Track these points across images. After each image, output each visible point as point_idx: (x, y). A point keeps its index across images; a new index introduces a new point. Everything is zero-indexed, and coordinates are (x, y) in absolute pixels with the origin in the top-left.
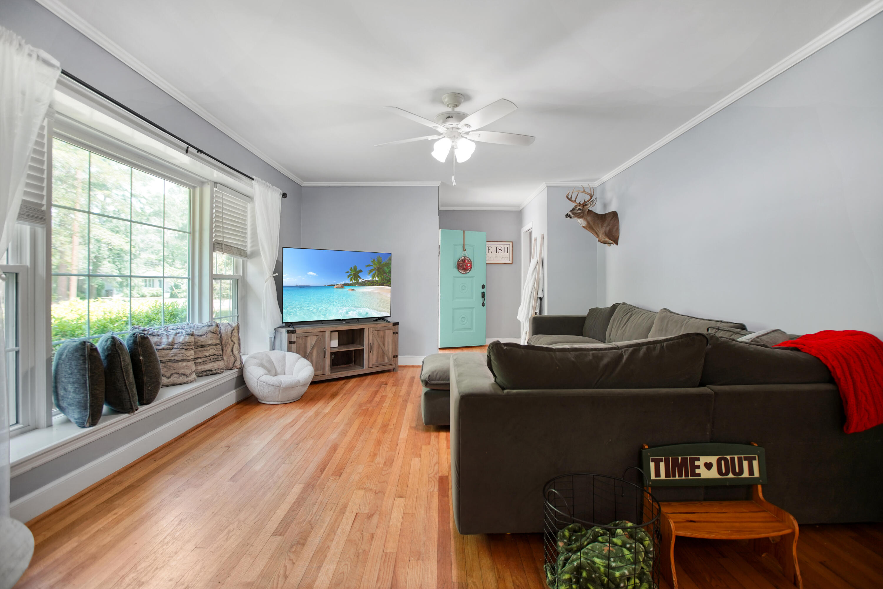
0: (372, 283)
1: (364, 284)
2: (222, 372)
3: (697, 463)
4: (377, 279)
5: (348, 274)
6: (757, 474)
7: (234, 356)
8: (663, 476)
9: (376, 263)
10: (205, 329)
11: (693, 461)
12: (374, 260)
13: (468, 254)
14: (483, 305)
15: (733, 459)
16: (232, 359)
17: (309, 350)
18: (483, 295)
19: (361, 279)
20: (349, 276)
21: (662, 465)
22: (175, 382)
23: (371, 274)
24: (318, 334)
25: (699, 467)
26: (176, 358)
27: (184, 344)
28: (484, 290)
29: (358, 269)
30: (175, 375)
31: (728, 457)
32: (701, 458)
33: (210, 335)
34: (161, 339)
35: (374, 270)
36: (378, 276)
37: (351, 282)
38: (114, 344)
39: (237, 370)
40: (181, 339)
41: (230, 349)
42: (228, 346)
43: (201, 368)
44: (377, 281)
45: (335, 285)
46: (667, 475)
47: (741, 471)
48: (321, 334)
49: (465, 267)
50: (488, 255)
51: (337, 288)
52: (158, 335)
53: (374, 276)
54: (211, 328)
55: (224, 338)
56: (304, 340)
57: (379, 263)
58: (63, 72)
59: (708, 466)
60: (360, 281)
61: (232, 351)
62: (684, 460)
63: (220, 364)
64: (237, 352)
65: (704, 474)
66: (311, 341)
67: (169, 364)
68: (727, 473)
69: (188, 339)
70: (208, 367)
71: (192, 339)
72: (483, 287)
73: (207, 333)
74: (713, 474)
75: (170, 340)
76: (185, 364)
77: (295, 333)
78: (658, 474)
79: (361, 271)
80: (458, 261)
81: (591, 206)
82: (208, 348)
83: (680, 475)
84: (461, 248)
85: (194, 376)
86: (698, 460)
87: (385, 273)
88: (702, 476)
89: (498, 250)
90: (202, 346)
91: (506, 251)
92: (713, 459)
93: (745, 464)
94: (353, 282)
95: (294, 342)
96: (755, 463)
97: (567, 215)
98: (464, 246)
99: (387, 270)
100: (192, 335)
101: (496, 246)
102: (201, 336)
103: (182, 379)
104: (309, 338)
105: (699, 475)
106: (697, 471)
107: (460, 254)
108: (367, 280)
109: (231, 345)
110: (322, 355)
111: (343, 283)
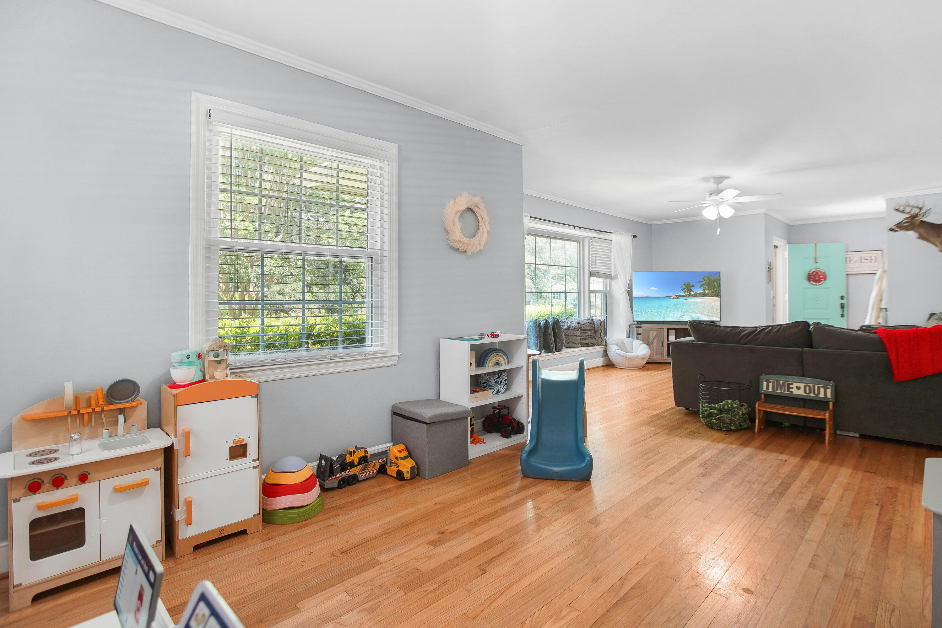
0: (703, 295)
1: (696, 295)
2: (594, 346)
3: (791, 386)
4: (707, 291)
5: (682, 288)
6: (829, 395)
7: (602, 338)
8: (770, 389)
9: (706, 279)
10: (586, 321)
11: (789, 384)
12: (704, 277)
13: (822, 266)
14: (842, 316)
15: (814, 387)
16: (600, 340)
17: (650, 340)
18: (842, 306)
19: (693, 292)
20: (683, 290)
21: (771, 384)
22: (571, 346)
23: (702, 288)
24: (658, 330)
25: (792, 388)
26: (571, 334)
27: (575, 327)
28: (844, 301)
29: (691, 285)
30: (571, 343)
31: (811, 385)
32: (794, 383)
33: (588, 324)
34: (564, 324)
35: (704, 285)
36: (708, 289)
37: (685, 294)
38: (547, 322)
39: (603, 346)
40: (573, 325)
41: (599, 333)
42: (598, 332)
43: (583, 342)
44: (708, 293)
45: (671, 296)
46: (773, 389)
47: (819, 393)
48: (660, 330)
49: (817, 279)
50: (850, 265)
51: (673, 298)
52: (563, 322)
53: (704, 290)
54: (588, 321)
55: (596, 327)
56: (647, 333)
57: (709, 279)
58: (531, 217)
59: (798, 388)
60: (692, 293)
61: (600, 335)
62: (784, 384)
63: (593, 341)
64: (603, 336)
65: (795, 392)
66: (652, 334)
67: (568, 337)
68: (810, 393)
69: (576, 325)
70: (587, 342)
71: (579, 325)
72: (842, 298)
73: (586, 323)
74: (801, 392)
75: (568, 325)
76: (575, 337)
77: (641, 328)
78: (768, 388)
79: (693, 286)
80: (809, 274)
81: (924, 217)
82: (587, 332)
83: (781, 390)
84: (813, 261)
85: (579, 344)
86: (792, 384)
87: (715, 287)
88: (794, 393)
89: (863, 261)
90: (584, 330)
91: (873, 261)
92: (802, 385)
93: (822, 390)
94: (687, 294)
95: (640, 334)
96: (829, 391)
97: (892, 230)
98: (816, 259)
99: (716, 284)
100: (579, 323)
101: (861, 255)
102: (584, 324)
103: (574, 345)
104: (651, 332)
105: (792, 392)
106: (791, 390)
107: (811, 267)
108: (698, 292)
109: (600, 332)
110: (660, 344)
111: (678, 295)
